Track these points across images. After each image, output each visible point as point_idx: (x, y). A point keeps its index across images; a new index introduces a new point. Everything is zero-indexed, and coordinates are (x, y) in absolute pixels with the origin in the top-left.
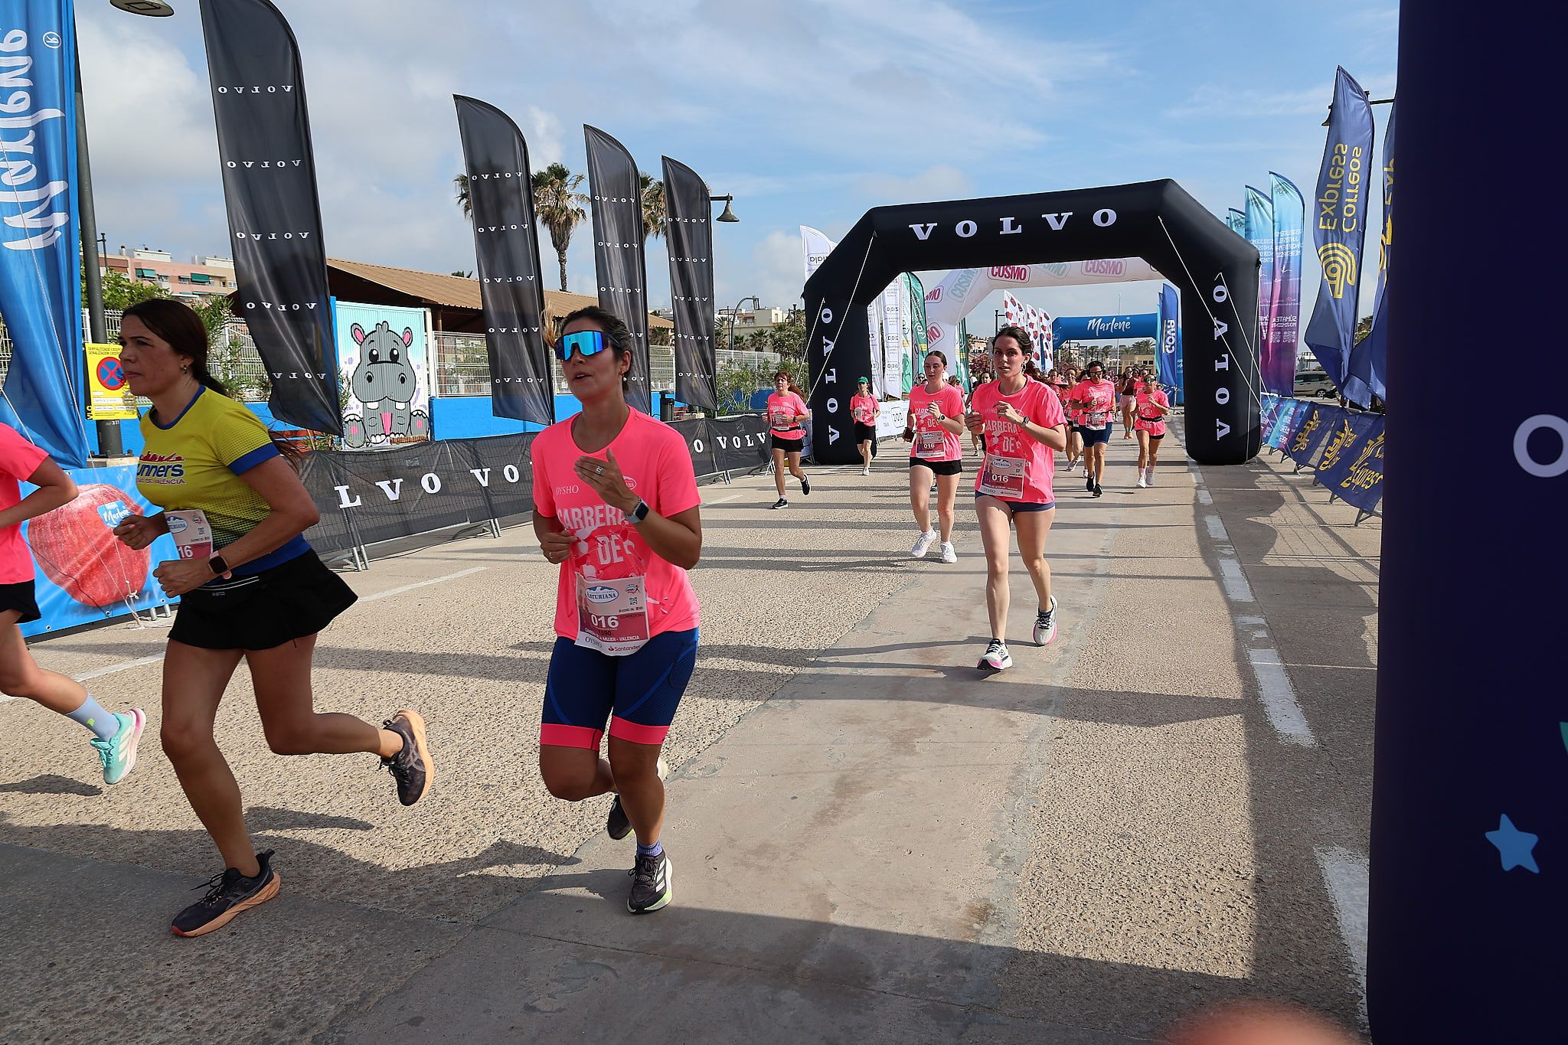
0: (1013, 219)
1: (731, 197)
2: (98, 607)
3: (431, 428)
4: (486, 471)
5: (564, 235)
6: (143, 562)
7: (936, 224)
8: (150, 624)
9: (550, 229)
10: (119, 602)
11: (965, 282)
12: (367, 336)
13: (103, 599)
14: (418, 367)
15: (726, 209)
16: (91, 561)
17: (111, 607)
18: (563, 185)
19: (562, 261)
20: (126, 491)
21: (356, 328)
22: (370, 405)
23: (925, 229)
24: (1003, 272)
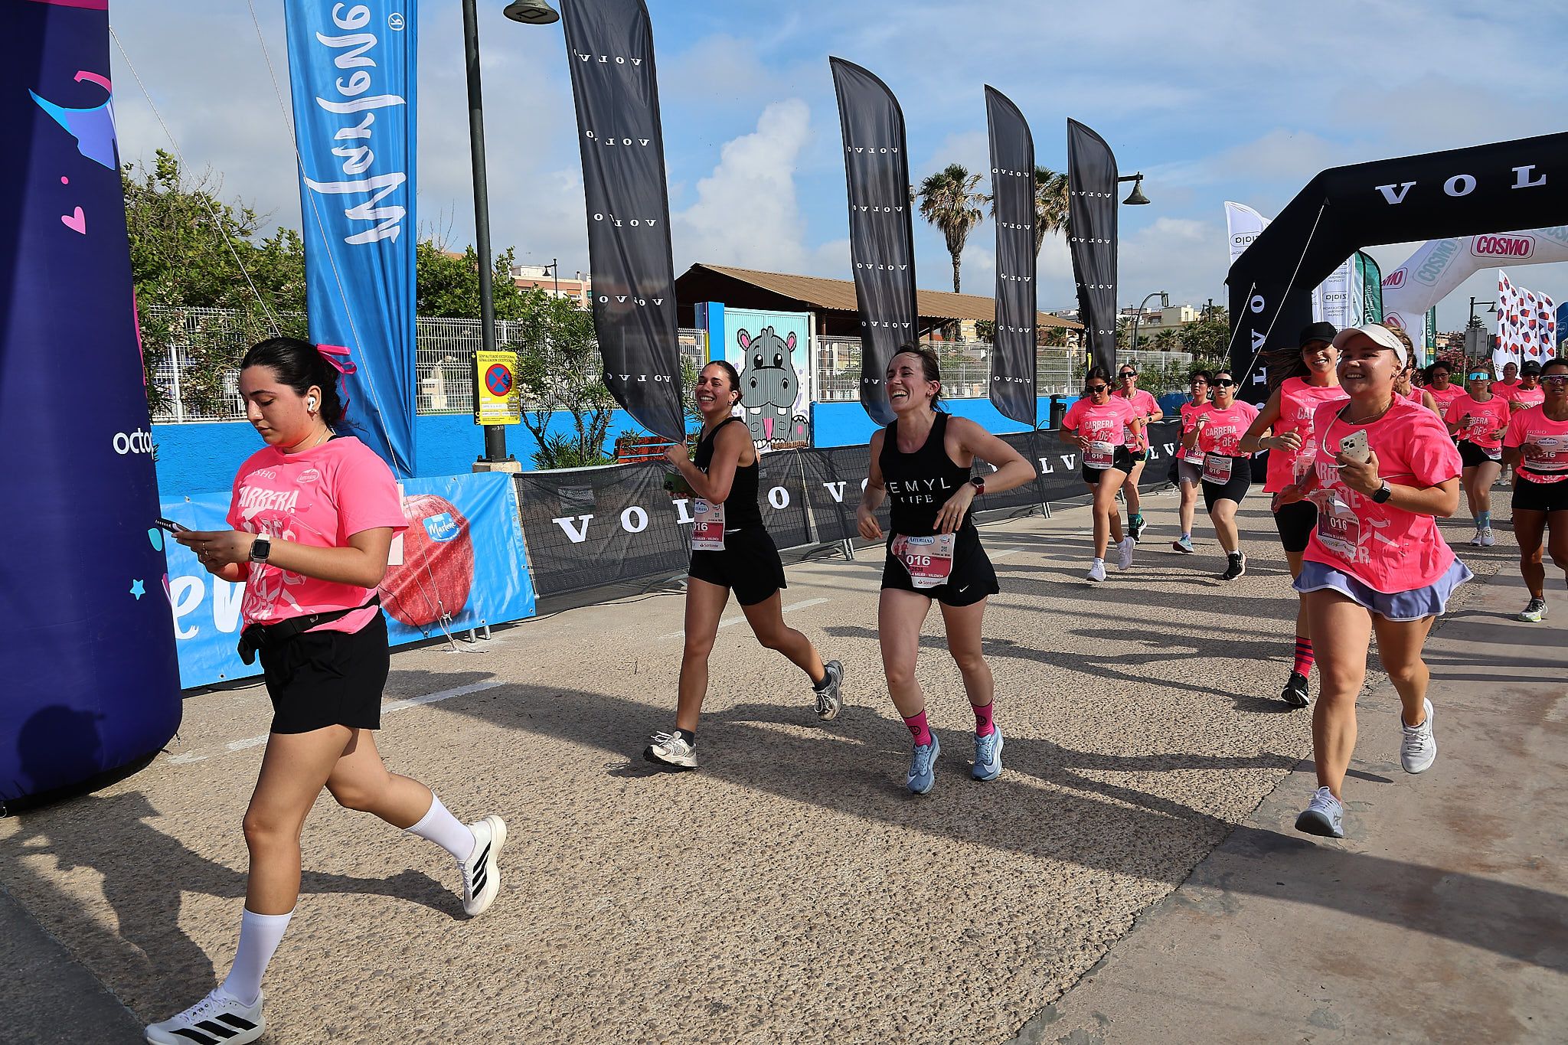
0: (1533, 167)
1: (1142, 176)
2: (416, 627)
3: (812, 433)
4: (842, 484)
5: (959, 236)
6: (466, 579)
7: (1415, 183)
8: (467, 647)
9: (946, 232)
10: (435, 624)
11: (1438, 262)
12: (752, 342)
13: (423, 618)
14: (801, 372)
15: (1135, 190)
16: (412, 577)
17: (430, 626)
18: (960, 186)
19: (956, 264)
20: (453, 502)
21: (742, 333)
22: (753, 410)
23: (1397, 191)
24: (1494, 246)
